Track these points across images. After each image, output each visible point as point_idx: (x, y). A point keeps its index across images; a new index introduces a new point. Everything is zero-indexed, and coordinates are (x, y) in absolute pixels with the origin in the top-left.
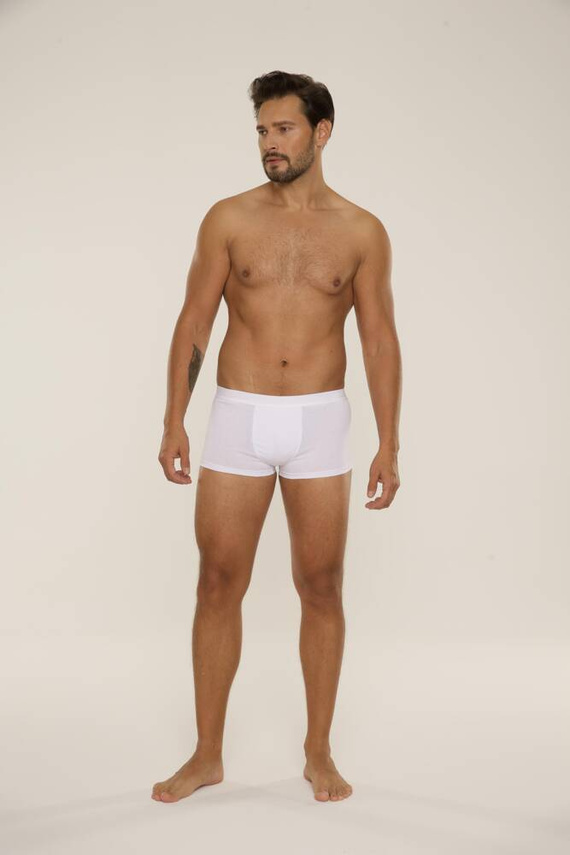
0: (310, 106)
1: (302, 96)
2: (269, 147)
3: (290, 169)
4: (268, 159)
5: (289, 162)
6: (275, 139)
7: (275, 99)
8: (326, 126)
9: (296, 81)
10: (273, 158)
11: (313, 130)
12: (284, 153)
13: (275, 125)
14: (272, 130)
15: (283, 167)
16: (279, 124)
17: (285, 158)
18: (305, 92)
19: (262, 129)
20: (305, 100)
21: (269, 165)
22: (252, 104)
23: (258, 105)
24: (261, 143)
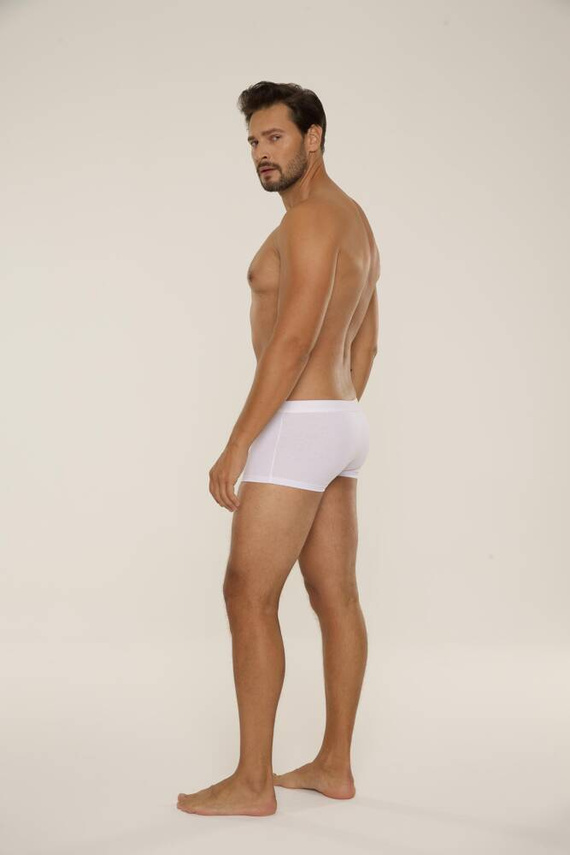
0: (299, 113)
1: (289, 105)
2: (260, 156)
3: (282, 177)
4: (261, 169)
5: (280, 171)
6: (266, 147)
7: (264, 108)
8: (317, 132)
9: (283, 90)
10: (266, 167)
11: (304, 137)
12: (276, 162)
13: (264, 134)
14: (262, 140)
15: (275, 177)
16: (268, 132)
17: (277, 167)
18: (292, 100)
19: (253, 141)
20: (292, 108)
21: (263, 175)
22: (243, 117)
23: (248, 118)
24: (254, 154)
